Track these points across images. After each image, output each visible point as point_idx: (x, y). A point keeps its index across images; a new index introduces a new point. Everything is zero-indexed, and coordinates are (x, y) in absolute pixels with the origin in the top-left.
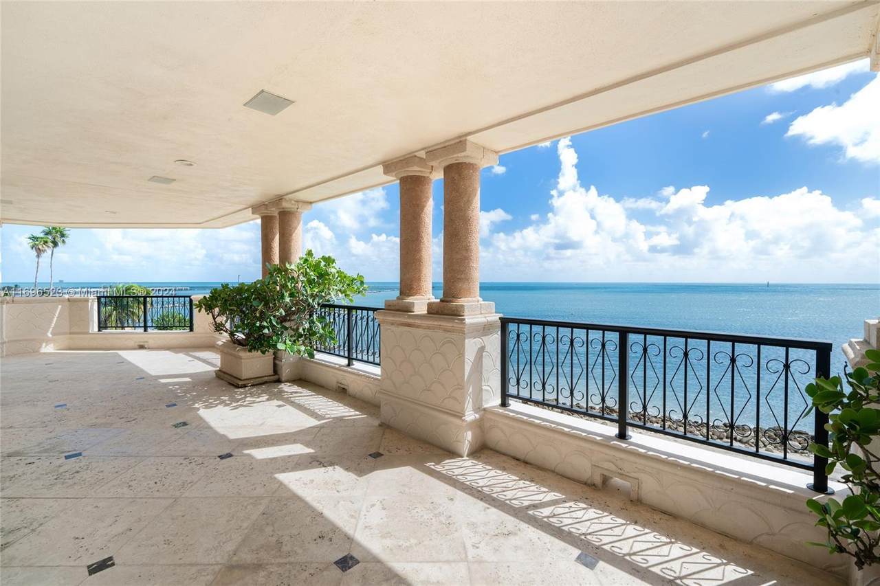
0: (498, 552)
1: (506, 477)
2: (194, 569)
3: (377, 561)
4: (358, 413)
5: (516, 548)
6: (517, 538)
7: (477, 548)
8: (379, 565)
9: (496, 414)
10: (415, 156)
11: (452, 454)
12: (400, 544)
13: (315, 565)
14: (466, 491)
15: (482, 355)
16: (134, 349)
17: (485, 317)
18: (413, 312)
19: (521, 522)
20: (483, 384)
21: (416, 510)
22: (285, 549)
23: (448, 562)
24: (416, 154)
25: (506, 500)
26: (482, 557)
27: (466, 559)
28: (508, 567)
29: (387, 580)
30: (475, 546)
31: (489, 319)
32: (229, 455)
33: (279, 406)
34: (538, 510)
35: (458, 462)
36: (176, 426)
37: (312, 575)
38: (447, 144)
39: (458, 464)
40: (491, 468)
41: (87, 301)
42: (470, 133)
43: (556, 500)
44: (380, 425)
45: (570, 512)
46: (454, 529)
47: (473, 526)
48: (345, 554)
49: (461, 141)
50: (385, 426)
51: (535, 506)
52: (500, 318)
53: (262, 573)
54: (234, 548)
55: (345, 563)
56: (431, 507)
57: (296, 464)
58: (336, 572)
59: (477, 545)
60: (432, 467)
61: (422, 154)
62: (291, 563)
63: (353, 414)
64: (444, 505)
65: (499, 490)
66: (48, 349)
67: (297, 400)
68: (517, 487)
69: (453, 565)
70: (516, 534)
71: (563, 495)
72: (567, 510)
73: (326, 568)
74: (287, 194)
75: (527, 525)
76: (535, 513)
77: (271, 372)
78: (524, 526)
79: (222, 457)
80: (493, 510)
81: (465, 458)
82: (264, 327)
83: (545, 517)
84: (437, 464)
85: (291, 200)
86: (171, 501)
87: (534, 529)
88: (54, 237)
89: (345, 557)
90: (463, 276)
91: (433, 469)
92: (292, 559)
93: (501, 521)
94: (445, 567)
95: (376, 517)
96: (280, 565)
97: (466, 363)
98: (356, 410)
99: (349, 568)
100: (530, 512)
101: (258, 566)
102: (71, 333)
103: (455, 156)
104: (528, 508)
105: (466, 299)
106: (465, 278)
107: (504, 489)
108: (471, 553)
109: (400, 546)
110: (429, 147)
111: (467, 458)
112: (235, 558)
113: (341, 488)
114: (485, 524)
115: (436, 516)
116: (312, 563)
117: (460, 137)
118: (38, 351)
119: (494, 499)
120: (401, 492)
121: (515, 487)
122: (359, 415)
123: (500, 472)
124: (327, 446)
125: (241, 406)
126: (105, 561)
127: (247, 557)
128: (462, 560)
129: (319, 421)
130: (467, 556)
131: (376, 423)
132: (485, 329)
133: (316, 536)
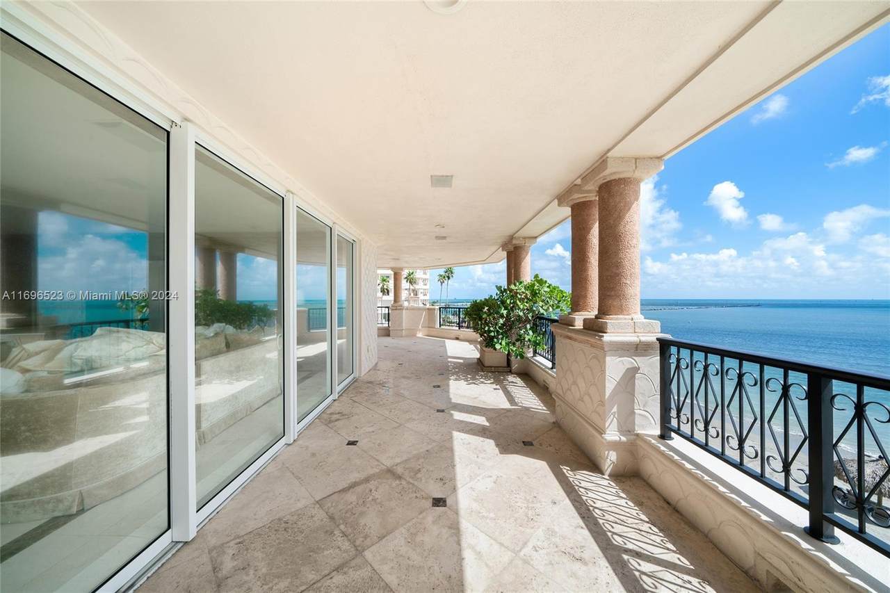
0: (551, 566)
1: (634, 513)
2: (376, 463)
3: (457, 513)
4: (544, 408)
5: (574, 575)
6: (584, 568)
7: (536, 551)
8: (455, 515)
9: (648, 443)
10: (576, 185)
11: (595, 467)
12: (482, 511)
13: (423, 493)
14: (577, 504)
15: (634, 376)
16: (453, 339)
17: (638, 337)
18: (574, 326)
19: (604, 559)
20: (636, 408)
21: (517, 496)
22: (419, 475)
23: (501, 544)
24: (575, 183)
25: (610, 531)
26: (532, 560)
27: (516, 553)
28: (548, 583)
29: (450, 528)
30: (535, 549)
31: (643, 339)
32: (443, 411)
33: (495, 389)
34: (638, 561)
35: (595, 477)
36: (434, 387)
37: (416, 497)
38: (594, 167)
39: (591, 478)
40: (625, 497)
41: (434, 309)
42: (609, 150)
43: (676, 564)
44: (554, 423)
45: (681, 586)
46: (532, 526)
47: (551, 532)
48: (443, 497)
49: (603, 161)
50: (557, 425)
51: (638, 555)
52: (658, 339)
53: (398, 482)
54: (399, 462)
55: (439, 502)
56: (531, 500)
57: (471, 429)
58: (429, 503)
59: (537, 549)
60: (565, 471)
61: (579, 181)
62: (413, 484)
63: (540, 408)
64: (543, 503)
65: (611, 518)
66: (420, 335)
67: (511, 388)
68: (636, 527)
69: (503, 549)
70: (586, 564)
71: (691, 565)
72: (679, 582)
73: (426, 499)
74: (515, 234)
75: (607, 565)
76: (631, 561)
77: (505, 364)
78: (604, 563)
79: (438, 411)
80: (586, 532)
81: (606, 477)
82: (491, 331)
83: (639, 571)
84: (571, 471)
85: (519, 238)
86: (398, 425)
87: (611, 572)
88: (448, 274)
89: (442, 499)
90: (613, 293)
91: (564, 473)
92: (416, 483)
93: (583, 545)
94: (496, 547)
95: (484, 485)
96: (409, 483)
97: (607, 381)
98: (545, 406)
99: (438, 506)
100: (626, 557)
101: (400, 478)
102: (429, 327)
103: (601, 175)
104: (627, 551)
105: (616, 316)
106: (616, 295)
107: (618, 521)
108: (527, 550)
109: (480, 513)
110: (581, 175)
111: (608, 478)
112: (395, 467)
113: (481, 455)
114: (564, 538)
115: (527, 507)
116: (422, 491)
117: (602, 156)
118: (415, 336)
119: (596, 524)
120: (519, 478)
121: (634, 526)
122: (544, 410)
123: (633, 505)
124: (500, 425)
125: (474, 383)
126: (355, 442)
127: (399, 470)
128: (513, 551)
129: (511, 406)
130: (520, 550)
131: (552, 420)
132: (639, 349)
133: (439, 477)
